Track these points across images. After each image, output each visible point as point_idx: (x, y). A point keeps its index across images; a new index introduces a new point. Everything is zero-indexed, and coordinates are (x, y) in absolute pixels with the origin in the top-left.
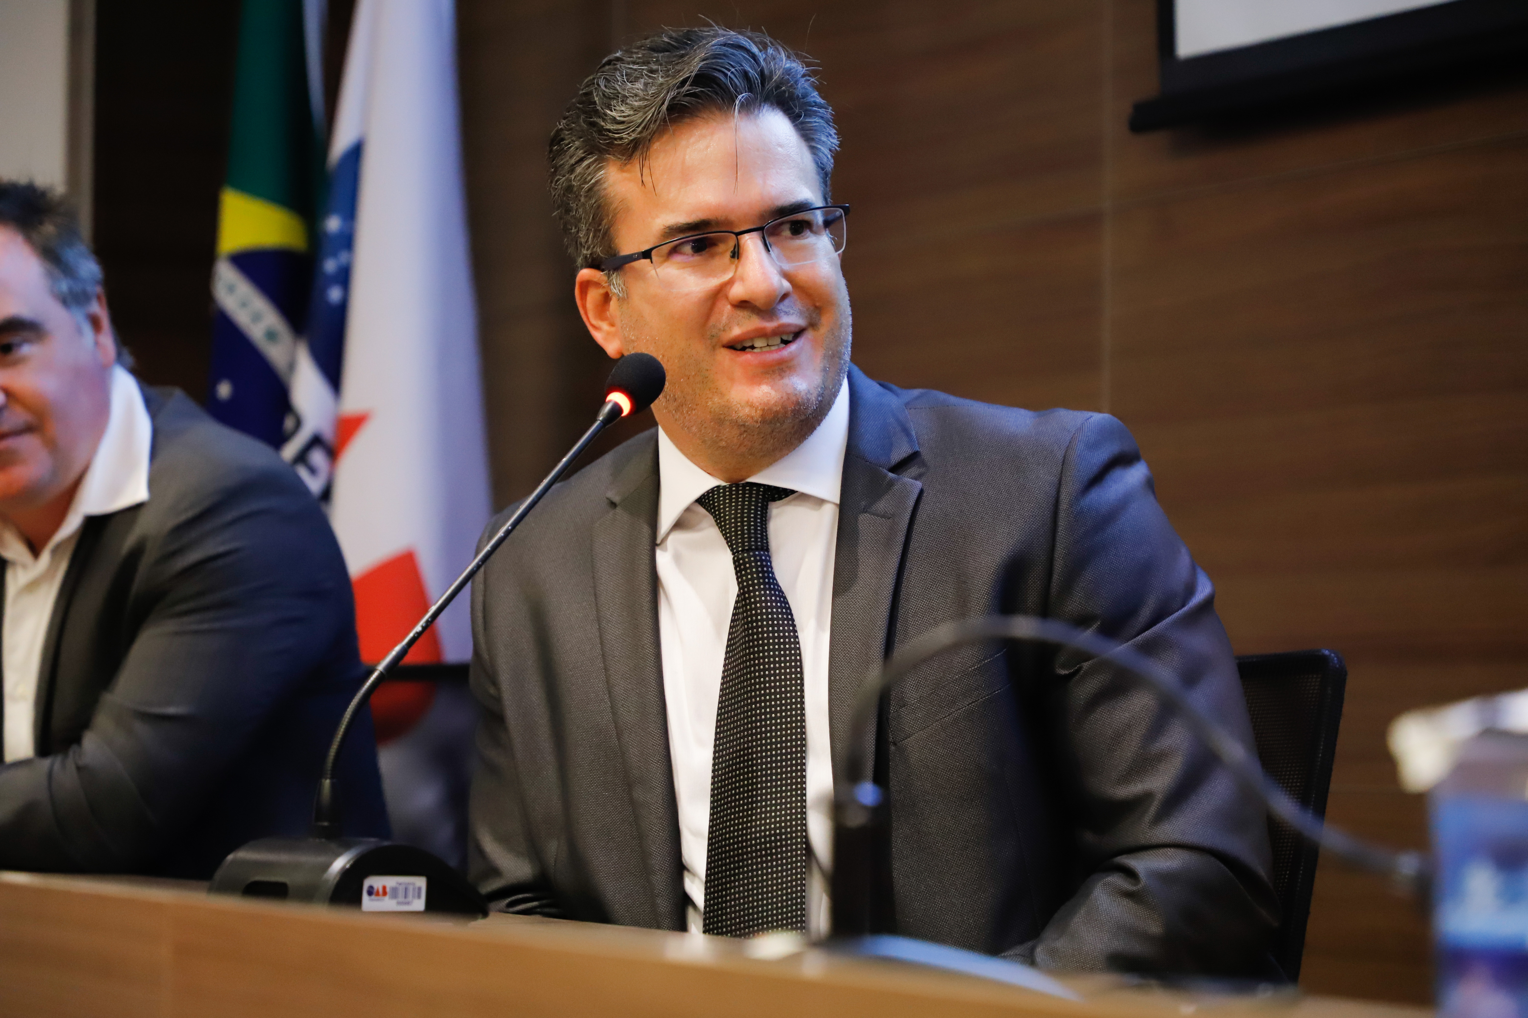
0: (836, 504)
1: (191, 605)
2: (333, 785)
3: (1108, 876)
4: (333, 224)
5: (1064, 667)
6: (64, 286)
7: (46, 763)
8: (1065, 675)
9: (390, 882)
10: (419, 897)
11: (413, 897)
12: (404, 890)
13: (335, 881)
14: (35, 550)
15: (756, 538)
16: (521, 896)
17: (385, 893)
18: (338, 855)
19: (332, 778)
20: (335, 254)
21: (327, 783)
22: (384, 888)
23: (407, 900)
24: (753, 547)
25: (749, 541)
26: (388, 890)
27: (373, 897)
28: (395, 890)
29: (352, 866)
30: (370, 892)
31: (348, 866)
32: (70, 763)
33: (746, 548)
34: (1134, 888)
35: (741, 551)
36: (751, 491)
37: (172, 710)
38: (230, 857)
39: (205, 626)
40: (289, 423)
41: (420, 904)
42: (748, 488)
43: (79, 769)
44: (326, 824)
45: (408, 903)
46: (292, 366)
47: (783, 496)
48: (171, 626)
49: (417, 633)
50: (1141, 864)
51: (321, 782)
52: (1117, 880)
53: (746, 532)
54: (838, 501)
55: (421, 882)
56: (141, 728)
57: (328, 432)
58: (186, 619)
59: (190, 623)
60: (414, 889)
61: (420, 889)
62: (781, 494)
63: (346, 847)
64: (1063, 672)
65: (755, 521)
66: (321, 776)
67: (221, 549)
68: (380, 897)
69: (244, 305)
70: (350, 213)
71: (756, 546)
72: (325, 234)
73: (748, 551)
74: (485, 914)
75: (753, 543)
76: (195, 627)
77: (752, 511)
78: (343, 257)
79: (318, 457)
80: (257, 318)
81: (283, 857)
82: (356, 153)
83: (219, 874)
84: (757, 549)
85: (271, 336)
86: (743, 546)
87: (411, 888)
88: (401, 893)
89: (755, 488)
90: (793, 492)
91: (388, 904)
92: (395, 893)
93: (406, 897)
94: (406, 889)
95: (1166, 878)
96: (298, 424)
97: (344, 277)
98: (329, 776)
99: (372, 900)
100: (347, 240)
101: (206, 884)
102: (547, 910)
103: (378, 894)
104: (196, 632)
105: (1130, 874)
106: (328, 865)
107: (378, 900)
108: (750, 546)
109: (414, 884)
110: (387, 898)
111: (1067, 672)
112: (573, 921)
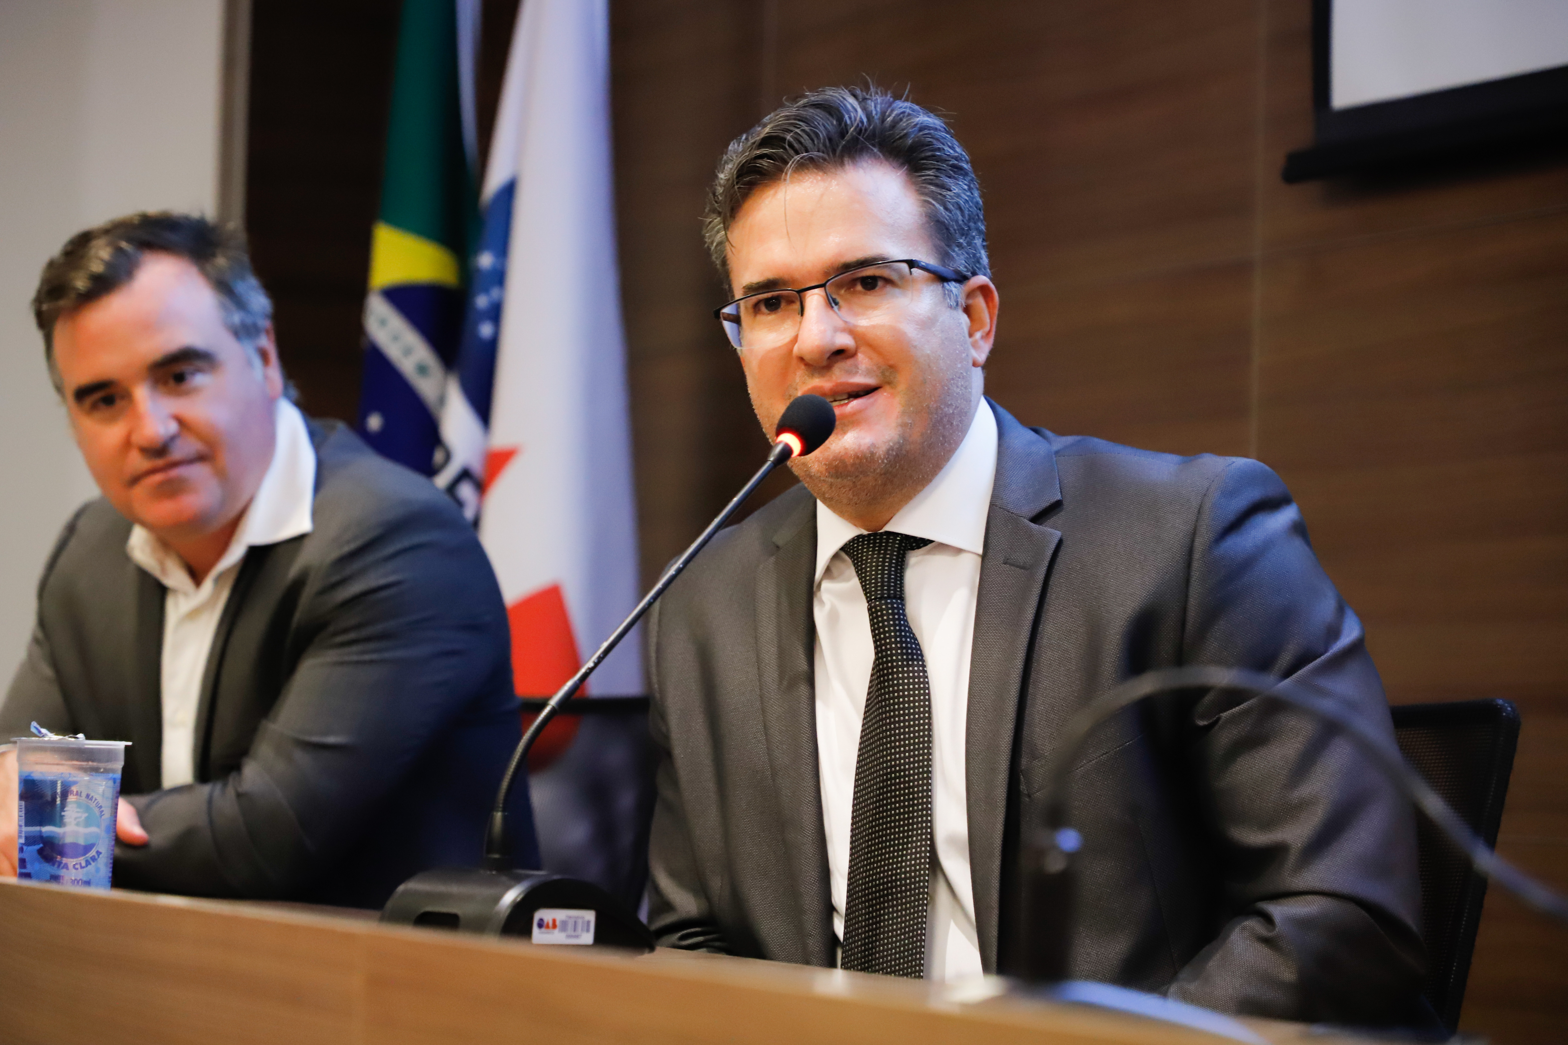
0: (978, 555)
1: (352, 636)
2: (505, 819)
3: (1246, 920)
4: (486, 260)
5: (1202, 718)
6: (237, 318)
7: (206, 789)
8: (1205, 727)
9: (560, 915)
10: (588, 930)
11: (582, 930)
12: (574, 923)
13: (507, 914)
14: (196, 576)
15: (889, 586)
16: (693, 930)
17: (554, 926)
18: (508, 888)
19: (504, 811)
20: (486, 291)
21: (498, 816)
22: (554, 921)
23: (576, 934)
24: (886, 595)
25: (882, 590)
26: (558, 923)
27: (543, 930)
28: (564, 924)
29: (523, 899)
30: (540, 925)
31: (519, 899)
32: (230, 791)
33: (879, 596)
34: (1270, 934)
35: (873, 599)
36: (887, 539)
37: (331, 740)
38: (401, 888)
39: (367, 657)
40: (438, 456)
41: (588, 938)
42: (885, 537)
43: (239, 795)
44: (497, 856)
45: (577, 937)
46: (442, 400)
47: (922, 545)
48: (331, 656)
49: (589, 668)
50: (1278, 911)
51: (493, 816)
52: (1254, 924)
53: (879, 580)
54: (980, 551)
55: (590, 916)
56: (302, 758)
57: (477, 467)
58: (346, 650)
59: (351, 654)
60: (583, 922)
61: (588, 922)
62: (919, 543)
63: (518, 879)
64: (1202, 723)
65: (890, 570)
66: (492, 809)
67: (382, 581)
68: (551, 930)
69: (396, 338)
70: (503, 250)
71: (889, 594)
72: (478, 270)
73: (882, 598)
74: (652, 949)
75: (885, 592)
76: (355, 658)
77: (887, 560)
78: (495, 293)
79: (466, 491)
80: (408, 352)
81: (454, 889)
82: (509, 191)
83: (390, 904)
84: (889, 597)
85: (422, 370)
86: (876, 594)
87: (580, 922)
88: (570, 926)
89: (892, 537)
90: (931, 542)
91: (557, 937)
92: (564, 926)
93: (575, 930)
94: (575, 923)
95: (1303, 924)
96: (448, 457)
97: (495, 313)
98: (500, 809)
99: (542, 933)
100: (499, 277)
101: (378, 914)
102: (717, 944)
103: (548, 927)
104: (357, 663)
105: (1268, 919)
106: (498, 898)
107: (548, 933)
108: (882, 594)
109: (583, 918)
110: (556, 931)
111: (1205, 723)
112: (736, 957)
